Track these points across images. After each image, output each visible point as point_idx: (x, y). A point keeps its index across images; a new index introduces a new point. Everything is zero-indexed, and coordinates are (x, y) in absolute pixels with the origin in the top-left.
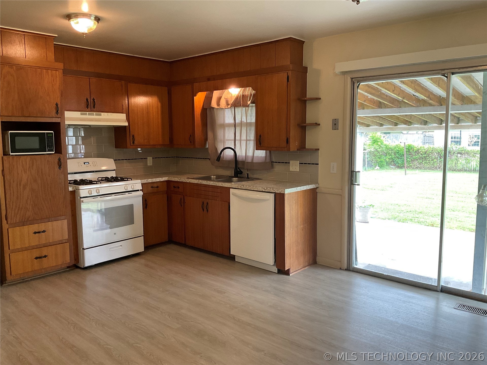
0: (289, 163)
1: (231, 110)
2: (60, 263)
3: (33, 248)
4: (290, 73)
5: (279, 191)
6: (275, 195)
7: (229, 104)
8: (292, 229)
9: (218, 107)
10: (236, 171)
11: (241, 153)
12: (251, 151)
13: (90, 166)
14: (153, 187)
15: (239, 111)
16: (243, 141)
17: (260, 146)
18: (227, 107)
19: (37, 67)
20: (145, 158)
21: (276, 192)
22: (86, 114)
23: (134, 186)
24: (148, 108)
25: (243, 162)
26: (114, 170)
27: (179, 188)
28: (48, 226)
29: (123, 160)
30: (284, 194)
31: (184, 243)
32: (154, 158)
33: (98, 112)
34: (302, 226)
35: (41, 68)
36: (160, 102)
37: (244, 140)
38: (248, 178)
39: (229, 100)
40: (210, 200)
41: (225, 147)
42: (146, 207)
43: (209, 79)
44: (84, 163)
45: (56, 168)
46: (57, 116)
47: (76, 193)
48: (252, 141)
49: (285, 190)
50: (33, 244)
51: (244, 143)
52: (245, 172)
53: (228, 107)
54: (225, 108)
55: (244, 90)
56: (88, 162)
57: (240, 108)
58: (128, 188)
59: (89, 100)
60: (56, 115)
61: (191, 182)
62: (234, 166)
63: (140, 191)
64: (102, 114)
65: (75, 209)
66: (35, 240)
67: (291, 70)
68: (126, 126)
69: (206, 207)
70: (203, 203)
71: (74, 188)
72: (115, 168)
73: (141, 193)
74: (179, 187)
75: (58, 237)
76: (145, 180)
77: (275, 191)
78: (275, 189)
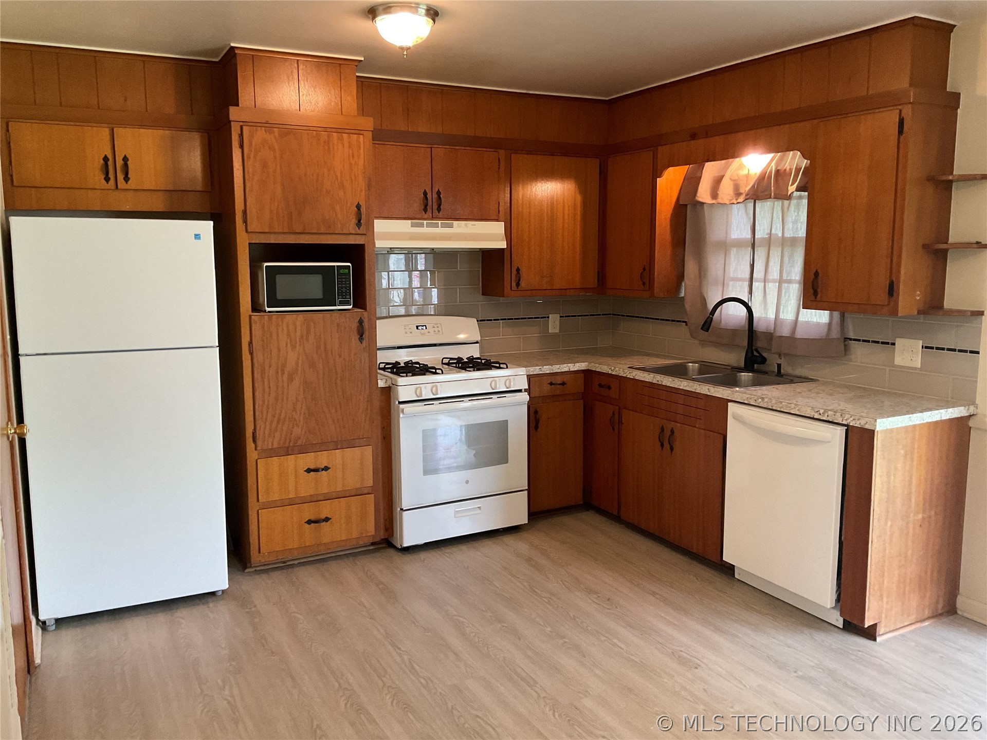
0: (894, 344)
1: (746, 206)
2: (355, 535)
3: (304, 501)
4: (907, 111)
5: (858, 422)
6: (847, 431)
7: (741, 194)
8: (889, 523)
9: (714, 201)
10: (750, 355)
11: (765, 313)
12: (790, 309)
13: (429, 332)
14: (554, 384)
15: (765, 209)
16: (771, 282)
17: (813, 298)
18: (737, 199)
19: (319, 129)
20: (545, 317)
21: (851, 424)
22: (422, 226)
23: (510, 380)
24: (552, 210)
25: (769, 336)
26: (477, 342)
27: (609, 388)
28: (334, 458)
29: (498, 320)
30: (873, 431)
31: (616, 513)
32: (563, 317)
33: (447, 219)
34: (920, 516)
35: (328, 130)
36: (581, 193)
37: (774, 281)
38: (779, 373)
39: (742, 184)
40: (679, 425)
41: (724, 298)
42: (536, 428)
43: (694, 136)
44: (417, 327)
45: (353, 339)
46: (359, 232)
47: (391, 393)
48: (796, 283)
49: (876, 421)
50: (303, 493)
51: (772, 288)
52: (773, 361)
53: (739, 201)
54: (732, 202)
55: (781, 160)
56: (426, 326)
57: (767, 202)
58: (498, 385)
59: (429, 196)
60: (357, 228)
61: (637, 378)
62: (745, 343)
63: (525, 392)
64: (455, 223)
65: (389, 424)
66: (307, 486)
67: (910, 103)
68: (503, 249)
69: (669, 440)
70: (662, 429)
71: (388, 382)
72: (478, 338)
73: (525, 397)
74: (612, 386)
75: (352, 482)
76: (537, 367)
77: (849, 421)
78: (847, 416)
